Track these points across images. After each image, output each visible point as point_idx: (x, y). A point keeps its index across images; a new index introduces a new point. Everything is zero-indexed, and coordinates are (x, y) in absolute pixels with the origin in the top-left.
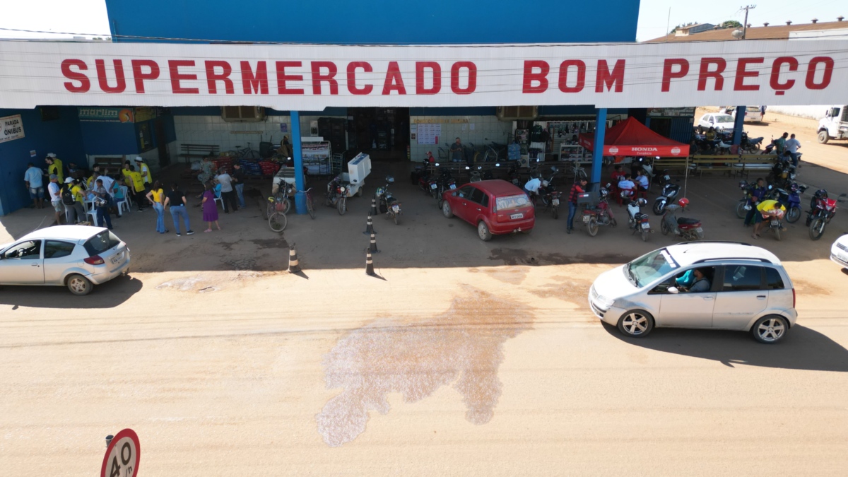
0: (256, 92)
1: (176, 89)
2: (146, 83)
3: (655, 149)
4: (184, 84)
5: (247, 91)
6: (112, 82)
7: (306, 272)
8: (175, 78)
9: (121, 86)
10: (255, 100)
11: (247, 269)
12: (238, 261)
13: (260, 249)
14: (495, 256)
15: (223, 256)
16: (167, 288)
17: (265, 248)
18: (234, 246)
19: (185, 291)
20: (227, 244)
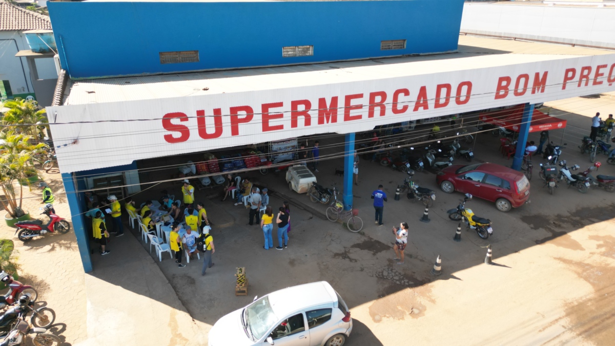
0: (328, 122)
1: (266, 128)
2: (241, 127)
3: (551, 125)
4: (272, 123)
5: (321, 121)
6: (210, 129)
7: (455, 274)
8: (266, 118)
9: (218, 132)
10: (328, 128)
11: (403, 279)
12: (382, 272)
13: (374, 254)
14: (532, 226)
15: (362, 270)
16: (384, 319)
17: (377, 252)
18: (352, 256)
19: (403, 318)
20: (345, 255)
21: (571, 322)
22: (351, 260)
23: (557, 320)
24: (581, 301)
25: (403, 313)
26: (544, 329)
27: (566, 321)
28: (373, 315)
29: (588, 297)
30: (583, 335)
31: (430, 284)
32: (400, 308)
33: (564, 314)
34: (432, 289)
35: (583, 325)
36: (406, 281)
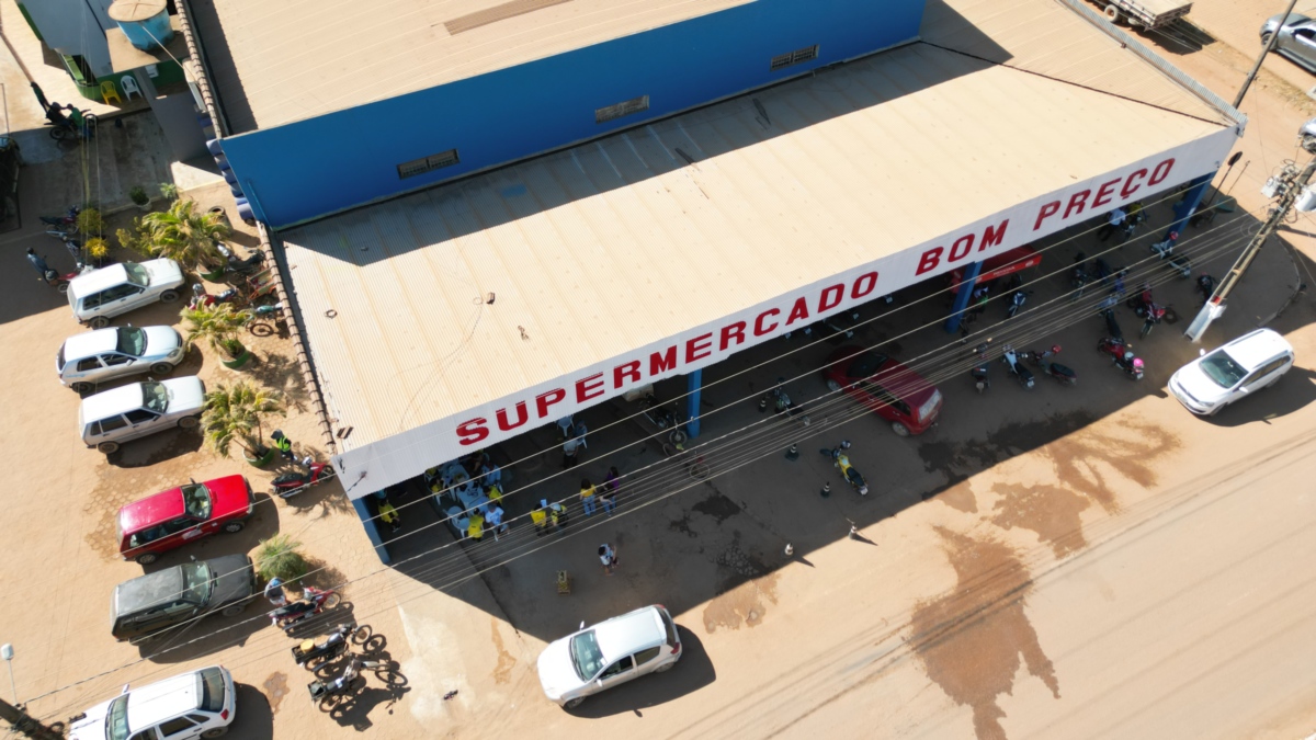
0: (663, 370)
1: (582, 398)
2: (550, 408)
3: (1013, 267)
4: (590, 392)
5: (654, 371)
6: (513, 418)
8: (581, 391)
9: (523, 419)
10: (664, 375)
11: (747, 566)
12: (725, 555)
13: (719, 523)
14: (928, 464)
15: (702, 551)
16: (719, 628)
17: (722, 519)
18: (692, 526)
19: (738, 627)
20: (682, 525)
21: (913, 632)
22: (691, 533)
23: (899, 629)
24: (936, 601)
25: (740, 619)
26: (881, 642)
27: (907, 632)
28: (707, 622)
29: (946, 595)
30: (918, 650)
31: (778, 572)
32: (737, 611)
33: (910, 619)
34: (778, 581)
35: (925, 635)
36: (750, 568)
